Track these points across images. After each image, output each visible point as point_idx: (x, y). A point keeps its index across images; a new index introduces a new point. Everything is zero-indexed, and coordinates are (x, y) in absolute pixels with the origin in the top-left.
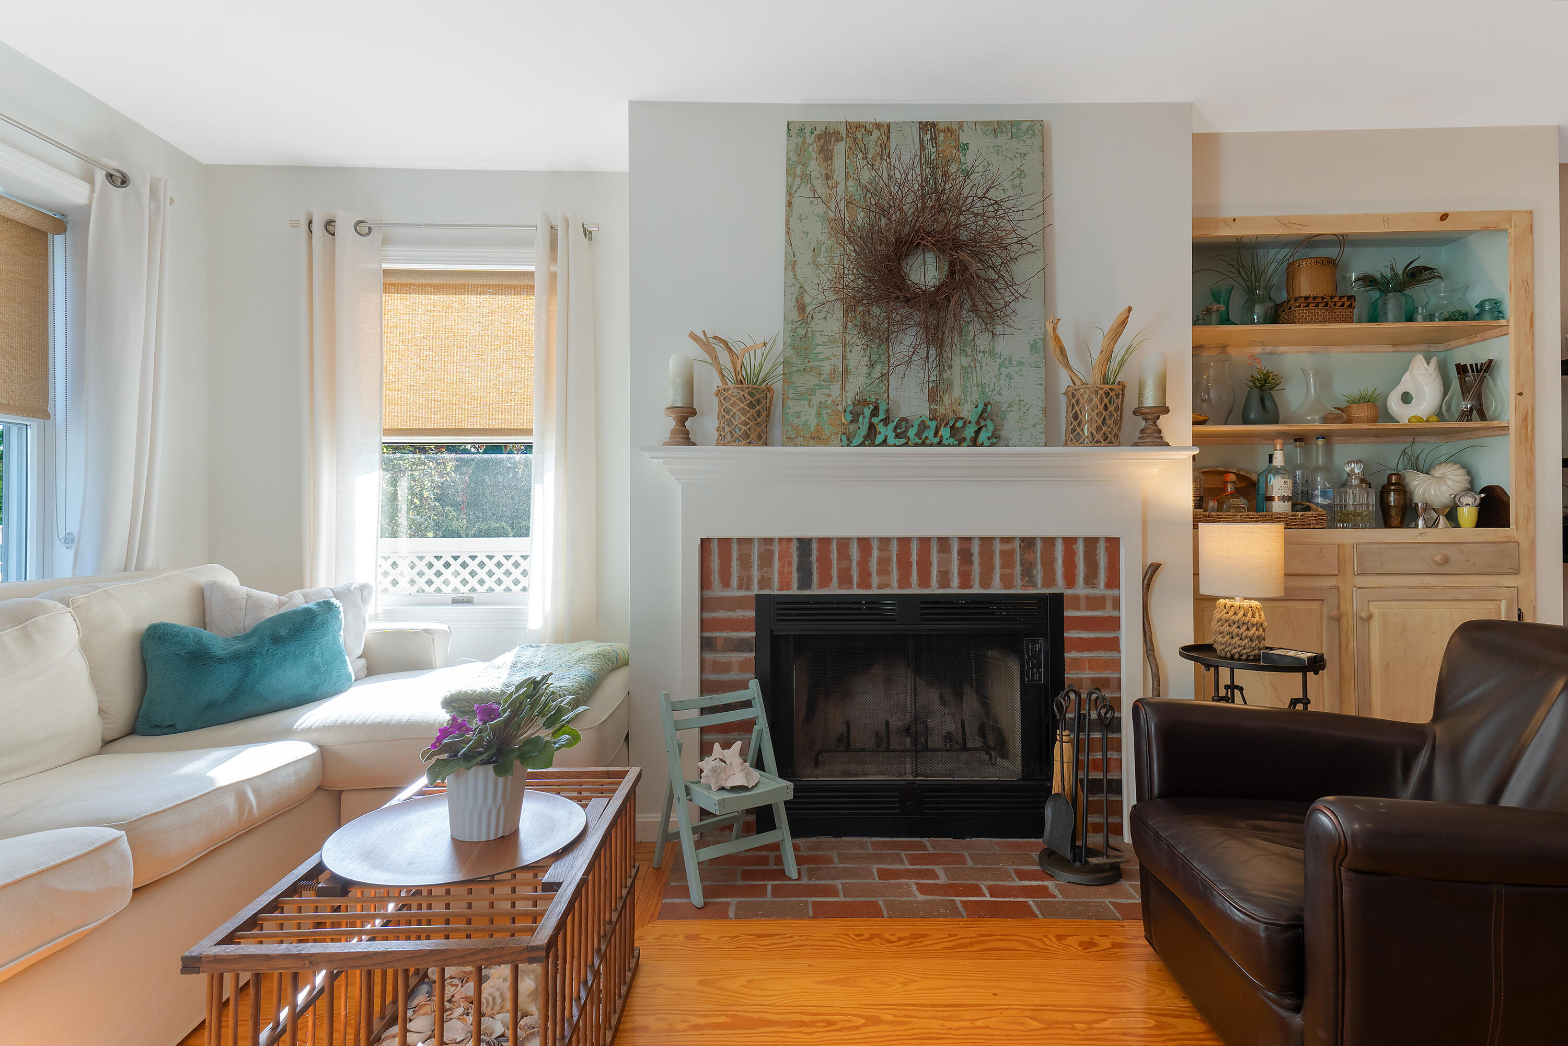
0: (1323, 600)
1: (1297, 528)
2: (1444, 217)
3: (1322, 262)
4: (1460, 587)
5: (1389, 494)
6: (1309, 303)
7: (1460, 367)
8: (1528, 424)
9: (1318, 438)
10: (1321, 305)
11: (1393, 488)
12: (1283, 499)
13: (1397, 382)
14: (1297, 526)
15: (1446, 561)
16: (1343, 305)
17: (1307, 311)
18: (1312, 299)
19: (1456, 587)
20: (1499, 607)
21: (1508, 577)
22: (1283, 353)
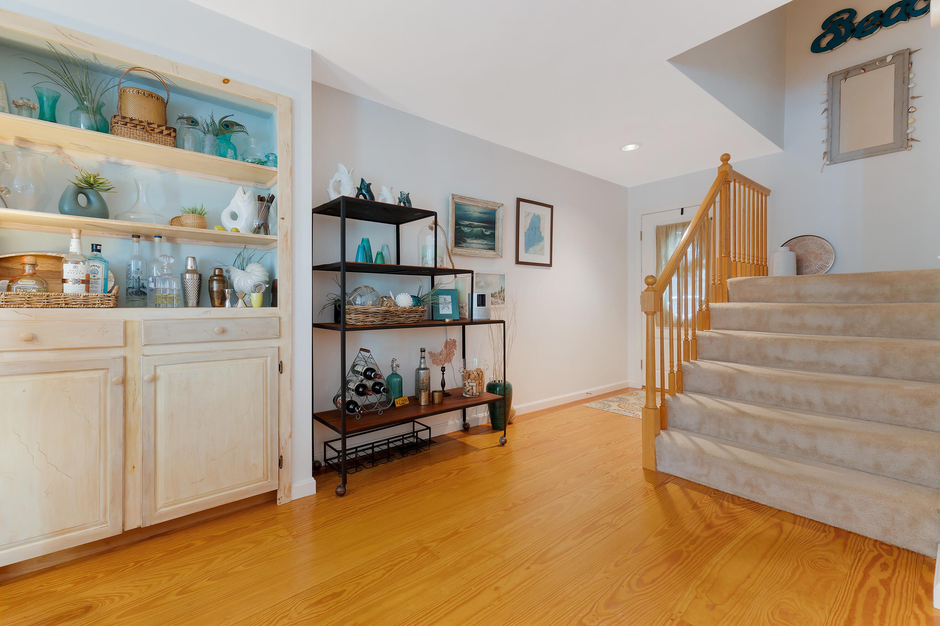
0: (108, 369)
1: (79, 308)
2: (226, 81)
3: (144, 94)
4: (236, 350)
5: (212, 283)
6: (127, 123)
7: (260, 198)
8: (288, 239)
9: (155, 237)
10: (138, 127)
11: (215, 278)
12: (77, 281)
13: (228, 204)
14: (78, 306)
15: (223, 331)
16: (161, 132)
17: (126, 129)
18: (129, 120)
19: (233, 350)
20: (266, 361)
21: (273, 341)
22: (129, 166)
